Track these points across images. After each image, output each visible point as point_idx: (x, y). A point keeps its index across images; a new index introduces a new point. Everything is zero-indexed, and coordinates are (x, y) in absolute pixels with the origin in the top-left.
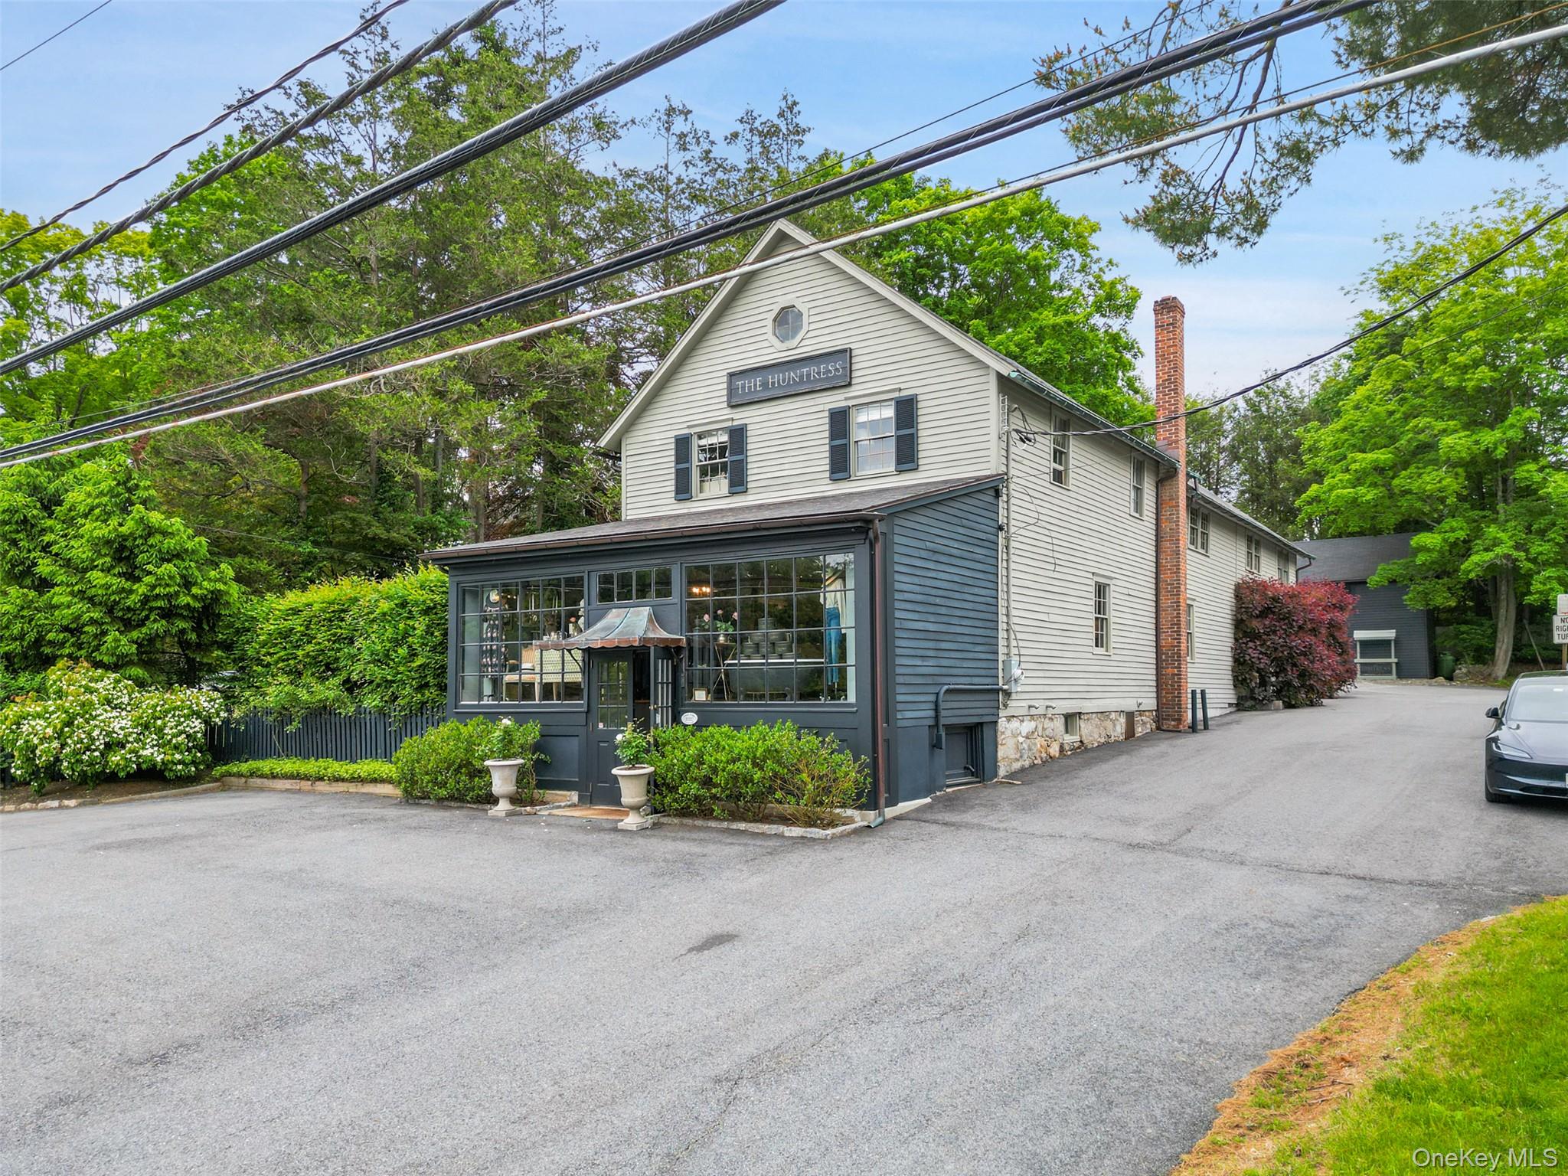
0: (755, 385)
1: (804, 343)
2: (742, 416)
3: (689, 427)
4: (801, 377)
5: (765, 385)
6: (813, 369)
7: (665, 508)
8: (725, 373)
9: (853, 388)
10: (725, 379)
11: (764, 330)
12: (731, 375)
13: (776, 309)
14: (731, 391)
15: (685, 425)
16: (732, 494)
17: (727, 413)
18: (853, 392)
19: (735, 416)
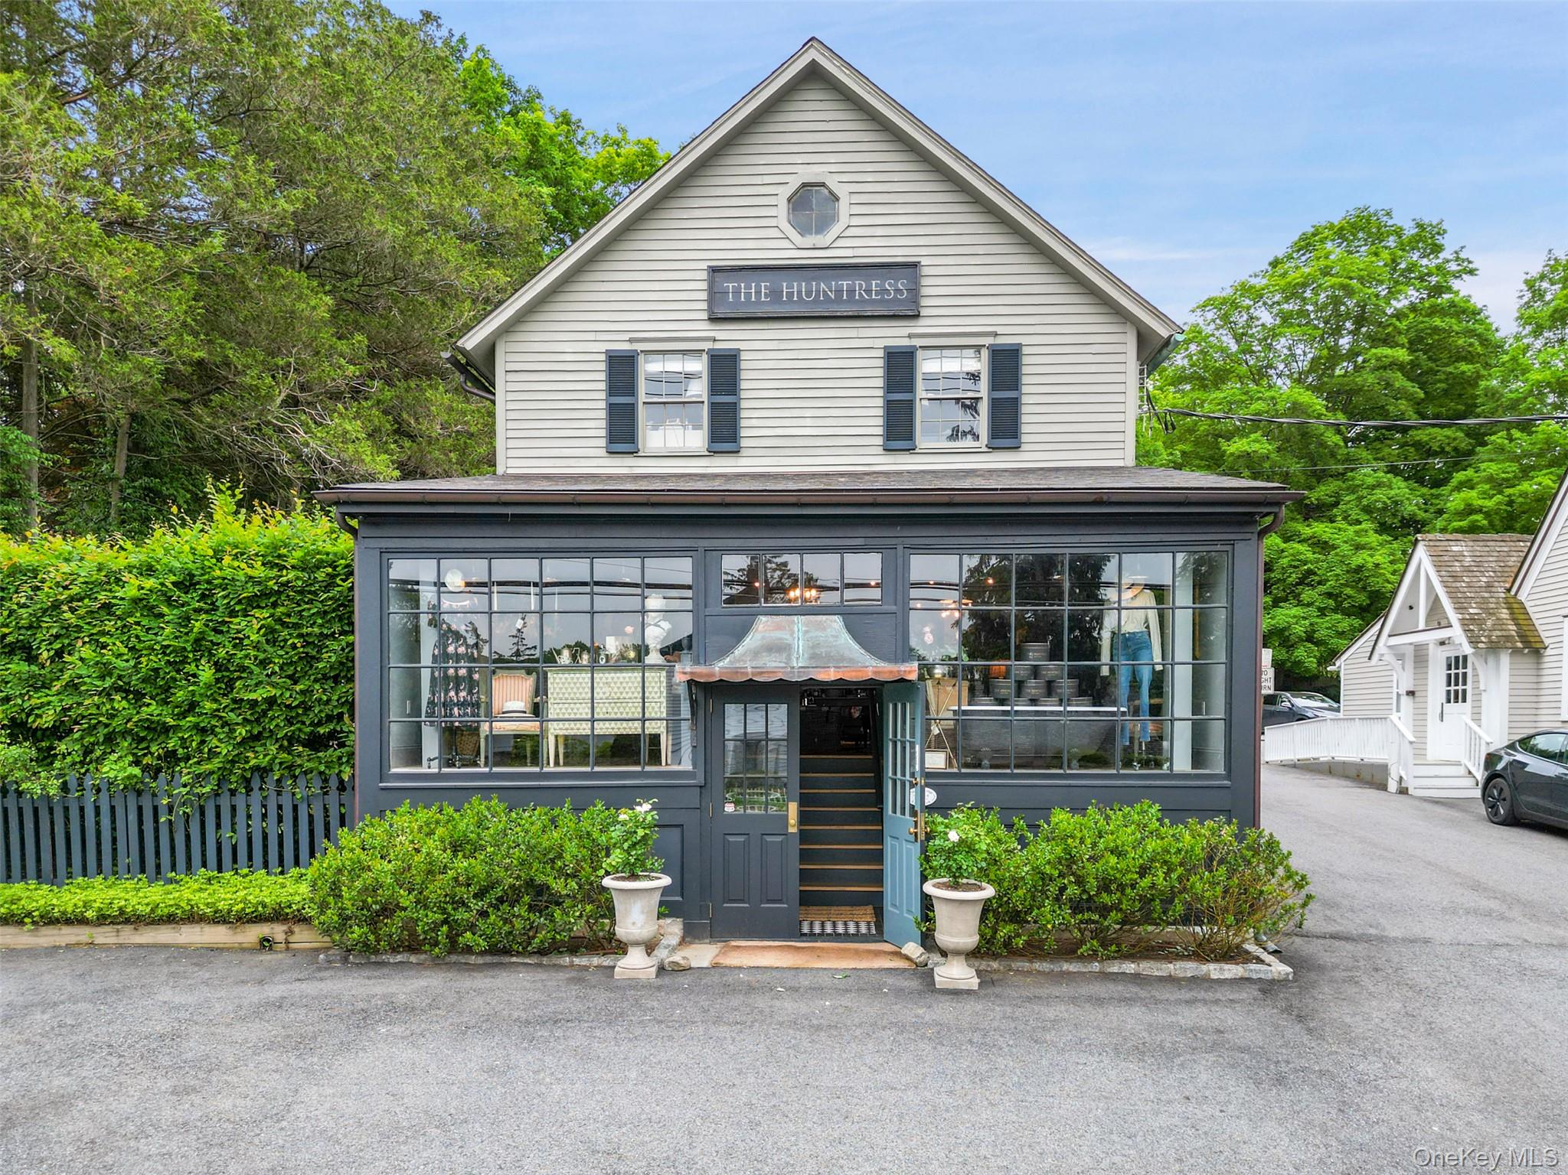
0: (758, 293)
1: (840, 243)
2: (729, 337)
3: (631, 341)
4: (839, 292)
5: (775, 294)
6: (859, 284)
7: (583, 462)
8: (704, 265)
9: (922, 322)
10: (704, 275)
11: (772, 212)
12: (714, 270)
13: (794, 183)
14: (714, 295)
15: (627, 337)
16: (713, 453)
17: (705, 329)
18: (921, 327)
19: (719, 335)
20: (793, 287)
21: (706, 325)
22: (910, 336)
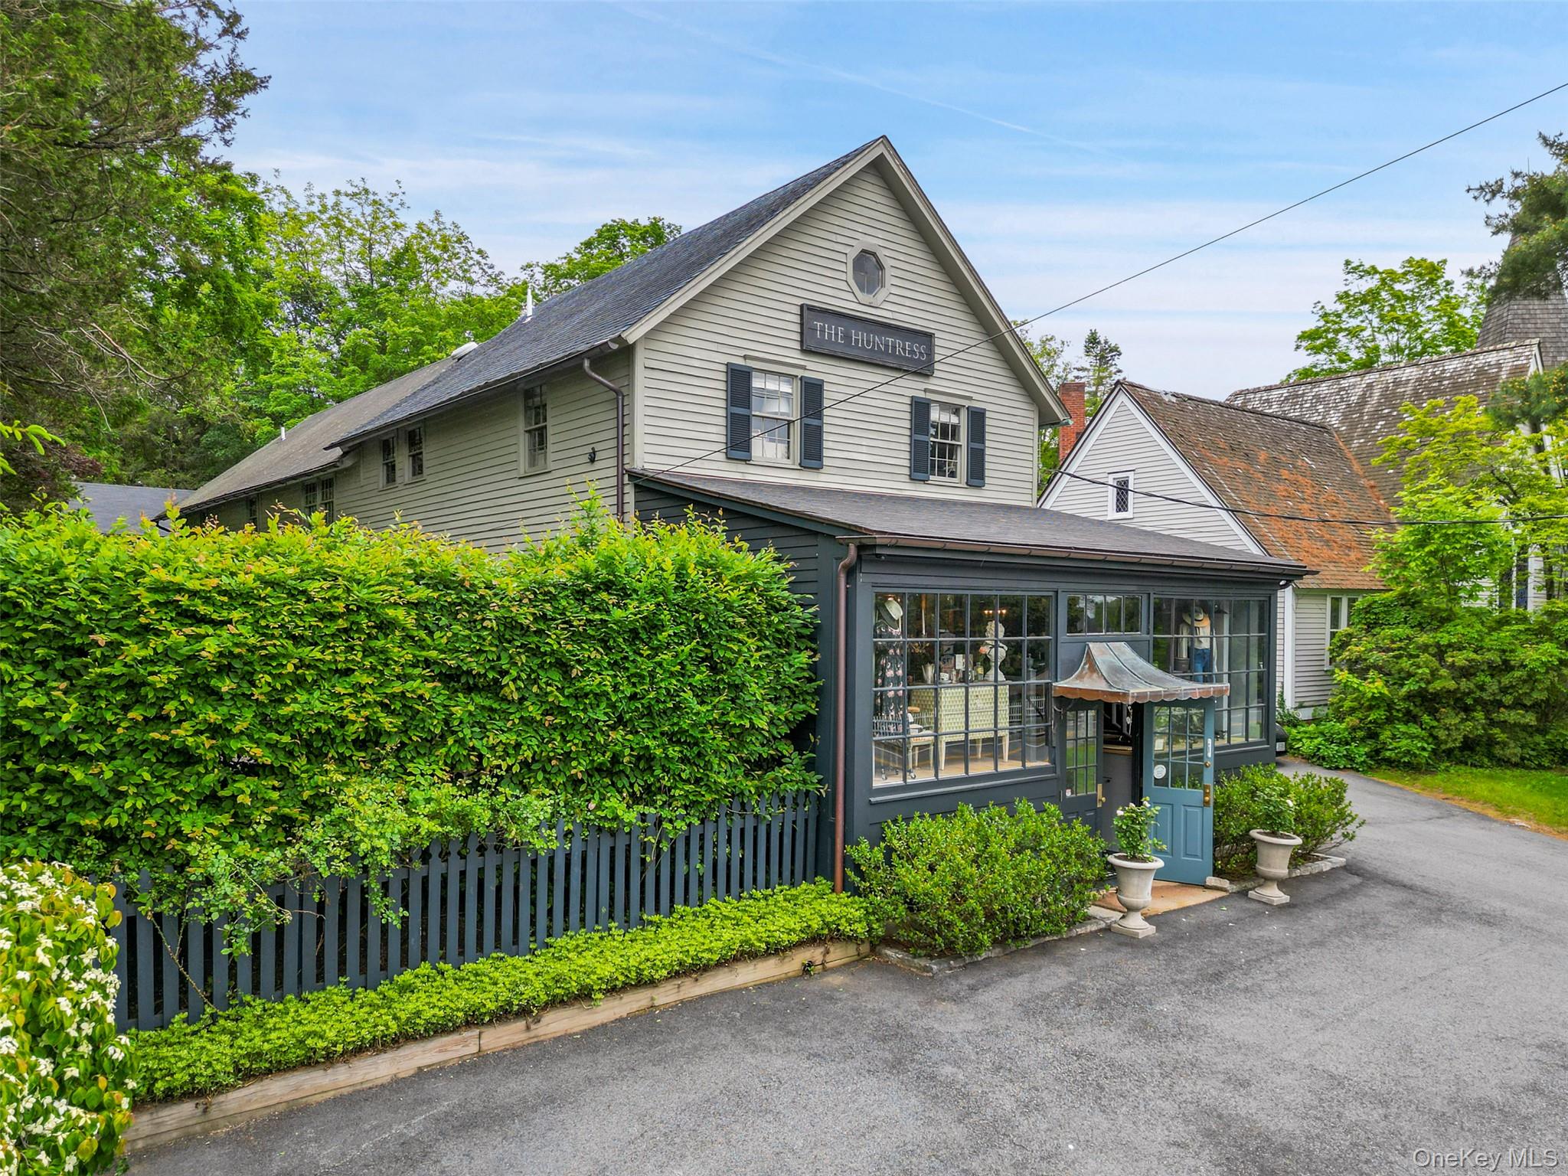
1: (885, 306)
2: (817, 369)
3: (745, 357)
4: (886, 346)
5: (848, 339)
6: (898, 342)
7: (711, 465)
8: (797, 301)
9: (932, 380)
10: (797, 310)
11: (844, 268)
12: (804, 307)
13: (858, 247)
14: (805, 330)
15: (743, 353)
16: (804, 467)
17: (798, 358)
18: (933, 384)
19: (809, 365)
20: (859, 336)
21: (798, 355)
22: (925, 390)
